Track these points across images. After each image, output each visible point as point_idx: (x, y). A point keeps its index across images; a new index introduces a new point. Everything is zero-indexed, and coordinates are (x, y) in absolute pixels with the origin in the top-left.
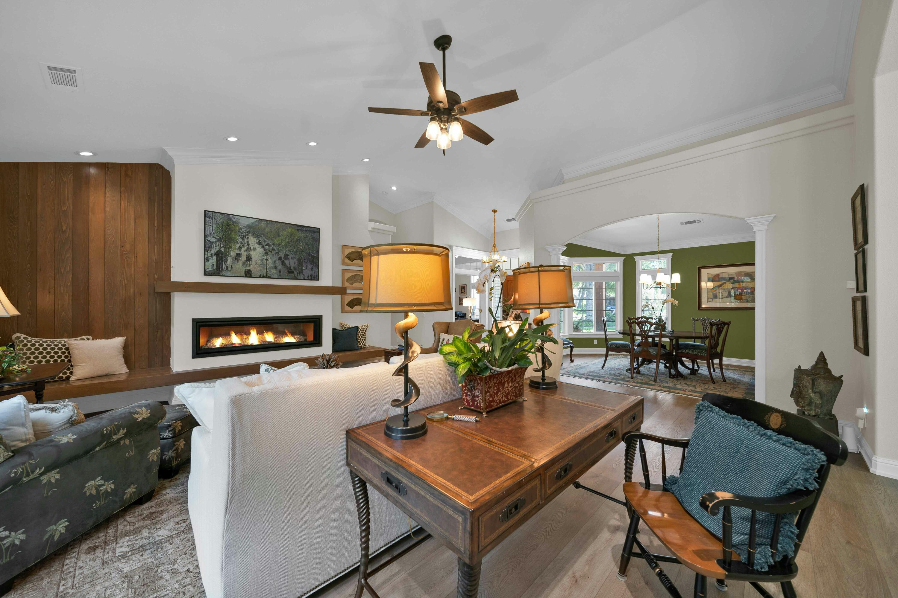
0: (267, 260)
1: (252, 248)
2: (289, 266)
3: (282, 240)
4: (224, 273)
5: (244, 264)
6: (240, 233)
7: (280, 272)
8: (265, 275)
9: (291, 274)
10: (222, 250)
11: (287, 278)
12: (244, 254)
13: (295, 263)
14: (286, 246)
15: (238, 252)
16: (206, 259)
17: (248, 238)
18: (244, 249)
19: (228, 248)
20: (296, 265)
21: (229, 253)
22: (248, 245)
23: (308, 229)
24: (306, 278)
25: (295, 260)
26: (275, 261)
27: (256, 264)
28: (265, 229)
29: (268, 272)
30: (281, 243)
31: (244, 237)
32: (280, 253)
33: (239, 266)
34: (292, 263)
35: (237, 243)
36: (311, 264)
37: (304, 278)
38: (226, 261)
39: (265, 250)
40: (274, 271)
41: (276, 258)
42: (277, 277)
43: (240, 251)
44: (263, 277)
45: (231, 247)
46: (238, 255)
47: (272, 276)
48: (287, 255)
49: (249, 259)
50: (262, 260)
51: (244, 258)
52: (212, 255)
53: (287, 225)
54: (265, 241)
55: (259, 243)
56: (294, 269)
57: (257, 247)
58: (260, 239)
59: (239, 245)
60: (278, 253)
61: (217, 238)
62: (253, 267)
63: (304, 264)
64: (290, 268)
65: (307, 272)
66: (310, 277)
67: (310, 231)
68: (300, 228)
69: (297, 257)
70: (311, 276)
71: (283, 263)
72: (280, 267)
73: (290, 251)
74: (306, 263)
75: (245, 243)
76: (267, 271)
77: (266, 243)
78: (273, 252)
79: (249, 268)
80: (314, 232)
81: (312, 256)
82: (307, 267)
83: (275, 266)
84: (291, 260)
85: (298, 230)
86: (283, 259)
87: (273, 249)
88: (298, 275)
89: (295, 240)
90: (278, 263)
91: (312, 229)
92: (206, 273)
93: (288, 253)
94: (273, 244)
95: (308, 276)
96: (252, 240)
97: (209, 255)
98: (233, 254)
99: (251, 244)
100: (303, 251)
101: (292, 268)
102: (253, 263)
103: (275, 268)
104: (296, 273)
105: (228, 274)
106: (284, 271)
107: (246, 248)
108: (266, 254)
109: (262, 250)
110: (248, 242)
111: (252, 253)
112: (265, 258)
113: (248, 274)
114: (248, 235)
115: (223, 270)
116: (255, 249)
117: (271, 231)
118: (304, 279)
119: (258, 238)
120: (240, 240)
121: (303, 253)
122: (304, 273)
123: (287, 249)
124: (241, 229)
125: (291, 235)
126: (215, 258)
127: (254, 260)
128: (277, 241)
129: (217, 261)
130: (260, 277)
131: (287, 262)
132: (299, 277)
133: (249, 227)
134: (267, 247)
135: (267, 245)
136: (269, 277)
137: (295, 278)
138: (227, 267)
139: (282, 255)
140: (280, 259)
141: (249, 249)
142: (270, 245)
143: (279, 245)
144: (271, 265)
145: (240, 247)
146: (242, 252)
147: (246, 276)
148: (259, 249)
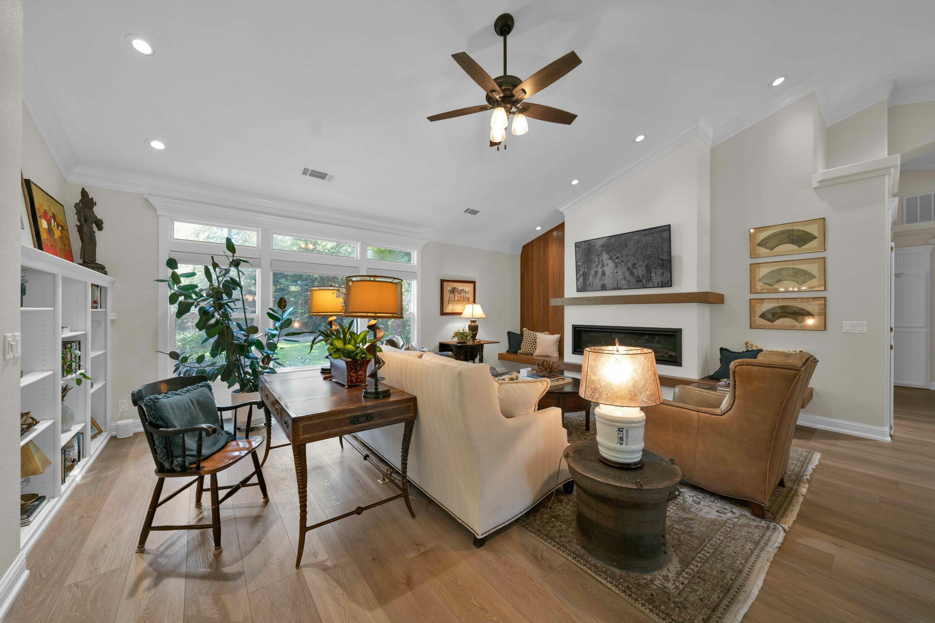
0: (617, 272)
1: (605, 264)
2: (637, 275)
4: (588, 288)
5: (600, 279)
6: (596, 253)
7: (629, 282)
8: (616, 287)
9: (640, 283)
10: (586, 270)
11: (636, 287)
12: (600, 270)
13: (643, 271)
14: (634, 255)
15: (596, 270)
16: (577, 280)
17: (602, 256)
18: (600, 266)
19: (589, 268)
20: (644, 273)
21: (591, 272)
22: (602, 262)
23: (656, 230)
24: (656, 285)
25: (643, 268)
26: (624, 272)
27: (609, 278)
28: (614, 244)
29: (619, 284)
30: (629, 253)
31: (599, 255)
32: (628, 264)
33: (597, 282)
34: (640, 271)
35: (595, 262)
36: (661, 268)
37: (653, 285)
38: (589, 279)
39: (615, 264)
40: (623, 282)
41: (625, 269)
42: (626, 288)
43: (597, 268)
44: (615, 289)
45: (591, 267)
47: (622, 287)
48: (635, 264)
49: (604, 274)
50: (613, 273)
51: (600, 274)
52: (580, 277)
53: (634, 234)
54: (615, 255)
55: (611, 258)
56: (642, 277)
57: (610, 262)
58: (612, 254)
59: (597, 263)
60: (626, 264)
61: (583, 261)
62: (607, 281)
63: (652, 270)
64: (639, 276)
65: (656, 278)
66: (660, 284)
67: (659, 232)
68: (647, 232)
69: (645, 264)
70: (662, 282)
71: (632, 273)
72: (629, 277)
73: (638, 259)
74: (656, 268)
75: (600, 261)
76: (617, 283)
77: (616, 257)
78: (623, 264)
79: (604, 282)
80: (664, 231)
81: (662, 260)
82: (656, 273)
83: (624, 277)
84: (639, 268)
85: (644, 235)
86: (631, 269)
87: (622, 261)
88: (646, 283)
89: (642, 246)
90: (627, 273)
91: (660, 229)
92: (578, 291)
93: (635, 261)
94: (622, 256)
95: (658, 283)
96: (605, 257)
97: (579, 276)
98: (593, 272)
99: (604, 261)
100: (651, 256)
101: (641, 277)
102: (607, 277)
103: (625, 279)
104: (644, 281)
105: (591, 289)
106: (633, 280)
107: (601, 265)
108: (616, 266)
109: (613, 264)
110: (602, 259)
111: (606, 268)
112: (616, 271)
113: (604, 288)
114: (602, 253)
115: (587, 286)
116: (607, 264)
117: (620, 244)
118: (653, 287)
119: (609, 254)
120: (597, 259)
121: (651, 258)
122: (653, 280)
123: (635, 258)
124: (597, 250)
125: (638, 242)
126: (582, 277)
127: (607, 274)
128: (624, 253)
129: (583, 280)
130: (613, 290)
131: (635, 271)
132: (648, 286)
133: (603, 246)
134: (617, 260)
135: (617, 258)
136: (620, 289)
137: (644, 287)
138: (589, 284)
139: (630, 265)
140: (628, 269)
141: (603, 265)
142: (619, 258)
143: (627, 255)
144: (621, 277)
145: (597, 265)
146: (599, 268)
147: (602, 290)
148: (611, 264)
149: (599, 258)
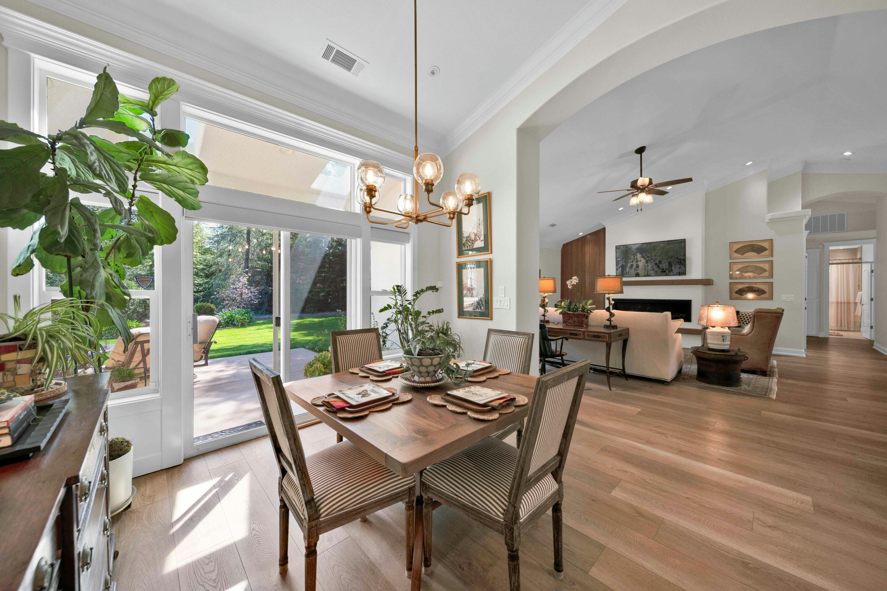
0: (648, 266)
2: (662, 268)
3: (657, 252)
4: (625, 275)
5: (635, 270)
6: (632, 253)
7: (656, 272)
8: (647, 274)
9: (664, 272)
10: (624, 264)
11: (661, 275)
12: (635, 264)
14: (660, 256)
15: (631, 264)
16: (617, 270)
18: (634, 262)
19: (626, 262)
20: (667, 267)
21: (627, 265)
22: (637, 259)
23: (676, 241)
24: (675, 274)
25: (667, 264)
26: (653, 266)
27: (642, 269)
28: (646, 248)
30: (657, 254)
33: (633, 272)
34: (665, 265)
35: (631, 259)
36: (679, 264)
38: (626, 269)
39: (646, 260)
40: (652, 272)
41: (653, 264)
44: (646, 276)
45: (628, 262)
46: (632, 265)
48: (661, 261)
49: (637, 266)
50: (645, 266)
51: (635, 267)
53: (660, 243)
54: (646, 255)
55: (643, 257)
57: (642, 259)
58: (644, 254)
59: (632, 260)
60: (654, 261)
61: (621, 258)
62: (640, 271)
63: (673, 265)
65: (675, 269)
66: (678, 273)
67: (678, 243)
68: (669, 242)
69: (668, 261)
71: (658, 267)
72: (656, 269)
73: (663, 258)
74: (675, 264)
75: (635, 258)
76: (648, 272)
78: (652, 261)
79: (638, 272)
80: (682, 242)
81: (680, 259)
82: (675, 267)
84: (664, 264)
85: (668, 244)
86: (658, 264)
87: (652, 259)
89: (667, 251)
90: (655, 267)
91: (679, 241)
93: (661, 260)
96: (639, 256)
97: (618, 267)
98: (629, 265)
101: (665, 269)
102: (640, 268)
103: (654, 270)
104: (667, 272)
105: (627, 276)
106: (660, 272)
108: (647, 262)
109: (644, 261)
110: (637, 257)
111: (639, 263)
112: (647, 265)
113: (637, 275)
114: (636, 254)
116: (640, 261)
117: (650, 249)
118: (674, 275)
119: (642, 254)
120: (633, 257)
121: (672, 258)
122: (673, 271)
123: (661, 258)
124: (633, 251)
126: (620, 268)
127: (640, 266)
128: (653, 254)
129: (622, 270)
130: (644, 276)
131: (661, 266)
132: (669, 274)
133: (637, 249)
134: (648, 258)
136: (650, 276)
137: (667, 275)
138: (627, 272)
139: (657, 262)
140: (656, 264)
141: (637, 261)
142: (650, 257)
143: (655, 256)
144: (650, 268)
145: (633, 261)
146: (634, 263)
147: (636, 276)
148: (643, 261)
149: (634, 256)
